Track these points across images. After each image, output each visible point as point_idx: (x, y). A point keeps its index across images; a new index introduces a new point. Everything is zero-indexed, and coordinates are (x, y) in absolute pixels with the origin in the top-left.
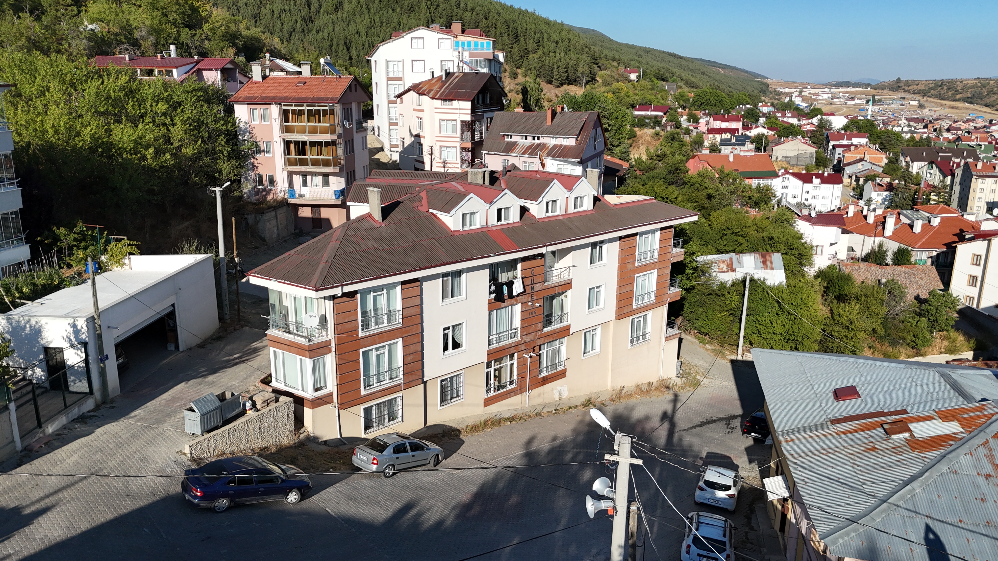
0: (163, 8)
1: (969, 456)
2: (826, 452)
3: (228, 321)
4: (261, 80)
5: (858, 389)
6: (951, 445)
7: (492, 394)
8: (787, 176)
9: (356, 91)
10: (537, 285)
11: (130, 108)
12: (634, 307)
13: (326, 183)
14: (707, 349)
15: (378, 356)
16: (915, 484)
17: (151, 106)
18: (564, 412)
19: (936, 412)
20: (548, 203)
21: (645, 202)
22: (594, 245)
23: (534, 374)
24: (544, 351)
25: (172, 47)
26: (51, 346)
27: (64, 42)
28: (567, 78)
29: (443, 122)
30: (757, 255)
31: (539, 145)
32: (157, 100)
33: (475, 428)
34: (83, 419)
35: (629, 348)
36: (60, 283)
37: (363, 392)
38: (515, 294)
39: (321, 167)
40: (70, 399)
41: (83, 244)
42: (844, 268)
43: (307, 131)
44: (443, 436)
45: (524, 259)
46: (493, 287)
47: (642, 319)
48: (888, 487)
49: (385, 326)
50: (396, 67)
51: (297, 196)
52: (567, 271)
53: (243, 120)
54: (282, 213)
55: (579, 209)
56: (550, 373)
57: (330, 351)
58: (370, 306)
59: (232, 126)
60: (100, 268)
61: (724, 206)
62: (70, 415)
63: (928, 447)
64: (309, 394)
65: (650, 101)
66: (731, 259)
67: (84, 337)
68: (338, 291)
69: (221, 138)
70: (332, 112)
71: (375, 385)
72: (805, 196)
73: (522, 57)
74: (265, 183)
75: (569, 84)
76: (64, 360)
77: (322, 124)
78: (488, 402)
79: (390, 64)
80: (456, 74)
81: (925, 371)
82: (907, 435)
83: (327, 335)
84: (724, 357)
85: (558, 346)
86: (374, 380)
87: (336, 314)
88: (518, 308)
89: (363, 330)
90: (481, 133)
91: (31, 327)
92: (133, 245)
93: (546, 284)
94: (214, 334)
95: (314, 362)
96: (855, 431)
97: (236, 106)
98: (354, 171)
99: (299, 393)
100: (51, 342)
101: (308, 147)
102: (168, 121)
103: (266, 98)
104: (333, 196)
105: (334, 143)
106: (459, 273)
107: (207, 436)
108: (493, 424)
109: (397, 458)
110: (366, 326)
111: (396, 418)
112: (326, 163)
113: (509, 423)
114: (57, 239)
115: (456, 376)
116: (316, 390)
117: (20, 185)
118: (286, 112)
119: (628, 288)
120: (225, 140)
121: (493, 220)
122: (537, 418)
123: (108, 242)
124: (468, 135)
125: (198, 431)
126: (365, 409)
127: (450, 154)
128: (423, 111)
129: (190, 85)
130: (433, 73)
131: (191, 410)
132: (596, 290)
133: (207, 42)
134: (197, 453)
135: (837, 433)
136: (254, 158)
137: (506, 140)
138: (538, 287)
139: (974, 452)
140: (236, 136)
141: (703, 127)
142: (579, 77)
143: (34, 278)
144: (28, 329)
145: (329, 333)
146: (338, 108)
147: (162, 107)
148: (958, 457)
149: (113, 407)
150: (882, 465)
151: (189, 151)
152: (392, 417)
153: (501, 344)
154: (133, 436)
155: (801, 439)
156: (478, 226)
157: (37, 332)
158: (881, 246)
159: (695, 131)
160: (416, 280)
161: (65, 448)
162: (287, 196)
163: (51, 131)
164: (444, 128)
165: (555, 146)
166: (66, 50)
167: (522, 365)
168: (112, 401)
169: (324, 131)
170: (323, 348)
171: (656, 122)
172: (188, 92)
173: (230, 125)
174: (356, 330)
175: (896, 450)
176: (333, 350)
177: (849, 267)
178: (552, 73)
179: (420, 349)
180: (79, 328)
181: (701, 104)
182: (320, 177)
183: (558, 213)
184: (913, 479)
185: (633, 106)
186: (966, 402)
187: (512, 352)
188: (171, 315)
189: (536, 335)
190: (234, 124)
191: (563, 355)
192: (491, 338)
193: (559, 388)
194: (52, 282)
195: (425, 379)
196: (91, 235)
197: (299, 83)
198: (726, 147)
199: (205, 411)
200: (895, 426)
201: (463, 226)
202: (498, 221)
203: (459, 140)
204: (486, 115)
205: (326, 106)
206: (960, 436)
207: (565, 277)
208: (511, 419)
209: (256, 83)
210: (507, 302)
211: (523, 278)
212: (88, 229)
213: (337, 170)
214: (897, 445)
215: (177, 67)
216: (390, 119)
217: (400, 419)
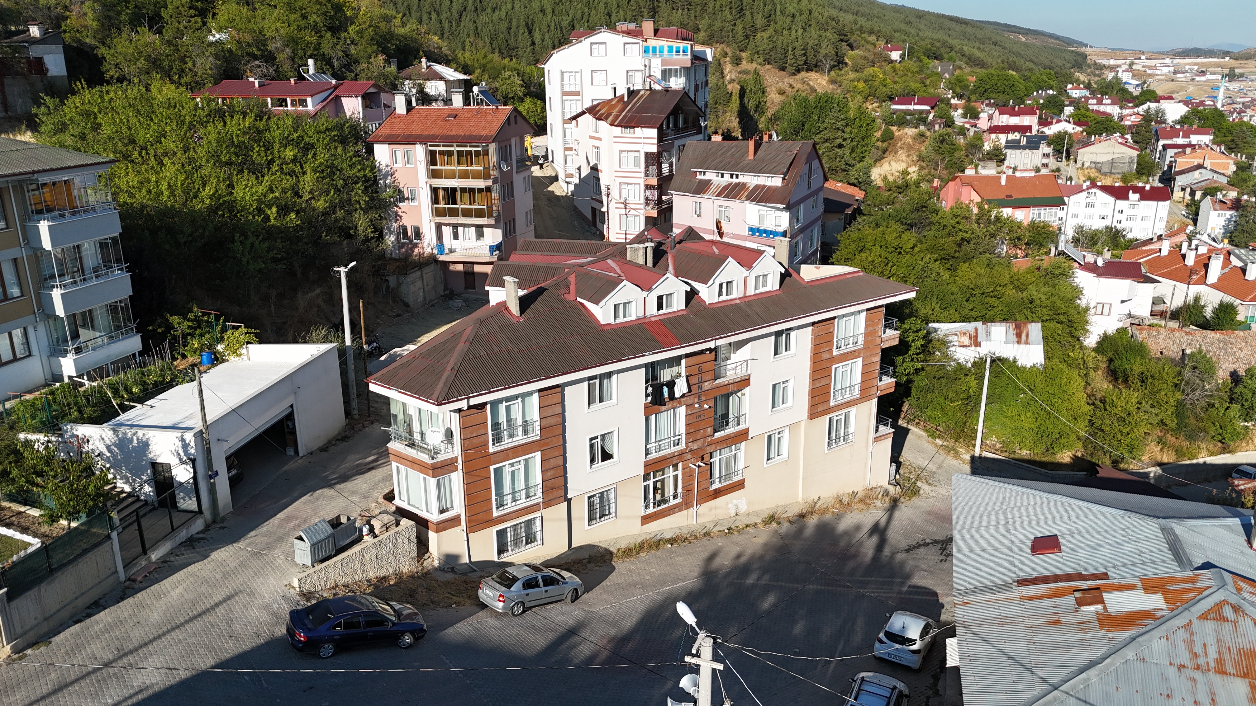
0: (301, 9)
1: (1164, 640)
2: (1002, 621)
3: (357, 417)
4: (405, 113)
5: (1061, 540)
6: (1146, 625)
7: (651, 510)
8: (1094, 190)
9: (516, 123)
10: (706, 384)
11: (256, 155)
12: (832, 404)
13: (480, 235)
14: (936, 446)
15: (513, 473)
16: (1092, 672)
17: (279, 152)
18: (739, 531)
19: (1141, 580)
20: (721, 285)
21: (848, 276)
22: (778, 334)
23: (703, 487)
24: (716, 460)
25: (311, 62)
26: (159, 461)
27: (188, 59)
28: (806, 63)
29: (623, 154)
30: (1010, 325)
31: (737, 184)
32: (287, 142)
33: (628, 552)
34: (191, 542)
35: (826, 452)
36: (172, 380)
37: (495, 514)
38: (677, 395)
39: (474, 218)
40: (178, 519)
41: (198, 332)
42: (1138, 333)
43: (457, 176)
44: (589, 562)
45: (687, 356)
46: (650, 389)
47: (843, 417)
48: (1062, 673)
49: (520, 439)
50: (572, 78)
51: (447, 251)
52: (744, 365)
53: (383, 163)
54: (429, 273)
55: (761, 290)
56: (724, 484)
57: (456, 469)
58: (502, 418)
59: (370, 171)
60: (216, 359)
61: (981, 253)
62: (177, 539)
63: (1118, 625)
64: (434, 516)
65: (913, 91)
66: (976, 330)
67: (193, 451)
68: (463, 404)
69: (358, 185)
70: (486, 153)
71: (509, 505)
72: (1118, 216)
73: (747, 37)
74: (409, 234)
75: (808, 70)
76: (172, 477)
77: (474, 168)
78: (646, 519)
79: (566, 76)
80: (642, 93)
81: (1145, 522)
82: (1099, 607)
83: (453, 451)
84: (957, 455)
85: (734, 452)
86: (508, 499)
87: (464, 428)
88: (682, 411)
89: (493, 444)
90: (671, 165)
91: (138, 439)
92: (250, 333)
93: (718, 381)
94: (339, 434)
95: (438, 481)
96: (1041, 597)
97: (377, 147)
98: (514, 219)
99: (423, 514)
100: (159, 456)
101: (458, 194)
102: (298, 169)
103: (410, 136)
104: (488, 252)
105: (488, 189)
106: (609, 375)
107: (318, 567)
108: (650, 547)
109: (527, 595)
110: (498, 439)
111: (535, 539)
112: (479, 214)
113: (669, 546)
114: (170, 327)
115: (607, 491)
116: (442, 512)
117: (129, 269)
118: (432, 154)
119: (823, 382)
120: (362, 188)
121: (652, 309)
122: (704, 540)
123: (224, 330)
124: (653, 169)
125: (309, 563)
126: (498, 532)
127: (631, 192)
128: (600, 139)
129: (323, 123)
130: (615, 89)
131: (300, 538)
132: (782, 386)
133: (353, 47)
134: (307, 587)
135: (1022, 598)
136: (397, 206)
137: (699, 177)
138: (707, 386)
139: (1171, 636)
140: (375, 181)
141: (983, 123)
142: (821, 61)
143: (144, 375)
144: (135, 441)
145: (455, 449)
146: (493, 148)
147: (290, 153)
148: (1150, 641)
149: (223, 528)
150: (1062, 644)
151: (321, 204)
152: (530, 539)
153: (662, 453)
154: (242, 564)
155: (978, 602)
156: (633, 318)
157: (145, 445)
158: (1197, 299)
159: (972, 130)
160: (557, 386)
161: (170, 579)
162: (435, 251)
163: (166, 193)
164: (624, 160)
165: (757, 187)
166: (190, 69)
167: (688, 475)
168: (223, 519)
169: (476, 176)
170: (448, 466)
171: (921, 119)
172: (321, 132)
173: (368, 169)
174: (486, 444)
175: (1082, 626)
176: (460, 467)
177: (1144, 332)
178: (786, 57)
179: (561, 463)
180: (187, 442)
181: (985, 91)
182: (473, 229)
183: (734, 296)
184: (1092, 664)
185: (891, 99)
186: (1179, 569)
187: (675, 462)
188: (290, 417)
189: (705, 441)
190: (373, 167)
191: (741, 464)
192: (648, 446)
193: (735, 502)
194: (164, 379)
195: (569, 496)
196: (207, 322)
197: (449, 116)
198: (1013, 151)
199: (315, 540)
200: (1089, 595)
201: (615, 318)
202: (658, 310)
203: (643, 175)
204: (677, 143)
205: (478, 146)
206: (1159, 614)
207: (741, 372)
208: (672, 541)
209: (400, 116)
210: (669, 405)
211: (687, 377)
212: (204, 314)
213: (492, 221)
214: (1086, 620)
215: (311, 96)
216: (565, 142)
217: (539, 542)
